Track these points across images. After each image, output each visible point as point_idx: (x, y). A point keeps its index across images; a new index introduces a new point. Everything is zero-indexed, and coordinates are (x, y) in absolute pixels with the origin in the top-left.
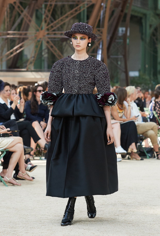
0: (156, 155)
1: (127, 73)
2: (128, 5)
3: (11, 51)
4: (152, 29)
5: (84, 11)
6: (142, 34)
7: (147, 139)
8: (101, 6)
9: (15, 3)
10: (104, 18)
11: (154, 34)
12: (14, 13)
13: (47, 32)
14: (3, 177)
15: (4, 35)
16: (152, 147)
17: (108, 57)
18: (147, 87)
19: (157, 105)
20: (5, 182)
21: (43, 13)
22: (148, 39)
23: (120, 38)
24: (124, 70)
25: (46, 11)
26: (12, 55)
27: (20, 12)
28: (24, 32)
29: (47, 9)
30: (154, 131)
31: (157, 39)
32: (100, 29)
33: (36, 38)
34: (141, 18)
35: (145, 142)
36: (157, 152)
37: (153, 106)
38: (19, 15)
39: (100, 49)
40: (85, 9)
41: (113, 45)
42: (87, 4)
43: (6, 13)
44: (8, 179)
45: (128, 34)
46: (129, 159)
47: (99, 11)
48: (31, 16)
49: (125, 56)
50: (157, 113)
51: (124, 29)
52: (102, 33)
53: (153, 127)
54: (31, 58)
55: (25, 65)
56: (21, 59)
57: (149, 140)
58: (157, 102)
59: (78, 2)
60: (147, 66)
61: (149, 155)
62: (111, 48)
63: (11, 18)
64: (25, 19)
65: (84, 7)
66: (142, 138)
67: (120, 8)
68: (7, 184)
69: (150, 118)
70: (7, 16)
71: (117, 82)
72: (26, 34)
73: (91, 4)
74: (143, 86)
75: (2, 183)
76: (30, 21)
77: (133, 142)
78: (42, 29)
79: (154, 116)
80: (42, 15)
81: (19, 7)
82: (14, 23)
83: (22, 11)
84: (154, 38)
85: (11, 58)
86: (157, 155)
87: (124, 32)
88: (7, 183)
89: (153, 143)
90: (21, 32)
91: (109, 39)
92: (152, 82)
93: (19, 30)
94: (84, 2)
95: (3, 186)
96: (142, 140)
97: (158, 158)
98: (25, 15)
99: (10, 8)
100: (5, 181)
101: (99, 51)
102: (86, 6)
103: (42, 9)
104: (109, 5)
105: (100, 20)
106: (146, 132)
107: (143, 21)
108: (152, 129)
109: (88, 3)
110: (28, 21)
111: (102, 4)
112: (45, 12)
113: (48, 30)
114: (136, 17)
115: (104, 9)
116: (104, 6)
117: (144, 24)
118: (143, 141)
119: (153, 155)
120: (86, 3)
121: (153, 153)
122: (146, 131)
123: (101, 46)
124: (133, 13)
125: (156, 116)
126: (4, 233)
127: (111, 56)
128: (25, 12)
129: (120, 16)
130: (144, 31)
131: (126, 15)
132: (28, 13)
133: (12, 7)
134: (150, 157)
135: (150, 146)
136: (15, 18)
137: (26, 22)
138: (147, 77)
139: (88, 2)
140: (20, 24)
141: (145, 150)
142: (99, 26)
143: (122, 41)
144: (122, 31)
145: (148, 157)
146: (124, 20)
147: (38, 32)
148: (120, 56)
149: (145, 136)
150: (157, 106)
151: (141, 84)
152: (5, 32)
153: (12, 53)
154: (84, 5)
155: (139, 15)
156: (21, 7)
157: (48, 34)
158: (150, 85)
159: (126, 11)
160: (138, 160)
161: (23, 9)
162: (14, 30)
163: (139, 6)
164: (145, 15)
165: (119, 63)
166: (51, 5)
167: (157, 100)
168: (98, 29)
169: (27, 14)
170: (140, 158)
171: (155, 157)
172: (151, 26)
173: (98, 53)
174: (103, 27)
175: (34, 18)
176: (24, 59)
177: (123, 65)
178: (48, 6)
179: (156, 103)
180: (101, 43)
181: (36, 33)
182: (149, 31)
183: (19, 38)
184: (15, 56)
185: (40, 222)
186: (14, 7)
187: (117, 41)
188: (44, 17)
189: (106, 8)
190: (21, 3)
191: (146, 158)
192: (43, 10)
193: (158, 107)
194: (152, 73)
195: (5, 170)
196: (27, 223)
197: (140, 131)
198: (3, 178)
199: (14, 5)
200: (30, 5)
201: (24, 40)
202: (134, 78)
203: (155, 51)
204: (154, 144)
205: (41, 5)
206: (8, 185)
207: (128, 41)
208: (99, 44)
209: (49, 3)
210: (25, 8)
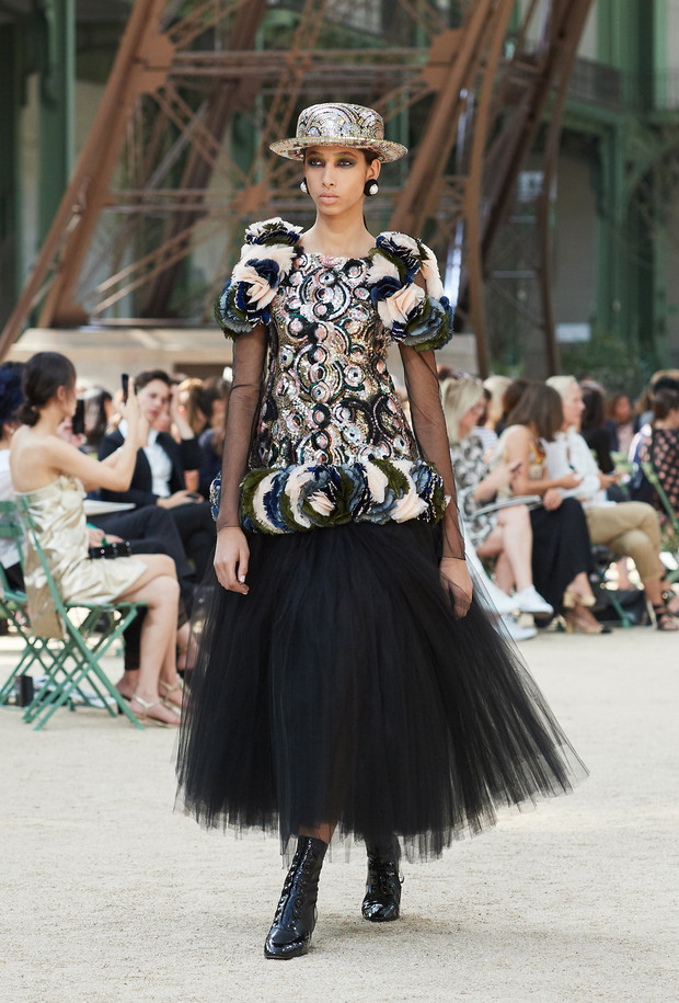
0: (653, 615)
1: (548, 329)
2: (552, 95)
3: (149, 258)
4: (635, 177)
5: (398, 117)
6: (600, 194)
7: (623, 559)
8: (458, 101)
9: (161, 91)
10: (469, 140)
11: (640, 196)
12: (161, 126)
13: (271, 192)
14: (129, 699)
15: (123, 201)
16: (641, 587)
17: (486, 276)
18: (619, 379)
19: (662, 441)
20: (135, 715)
21: (258, 123)
22: (620, 214)
23: (525, 208)
24: (539, 320)
25: (271, 119)
26: (155, 273)
27: (179, 122)
28: (195, 192)
29: (274, 110)
30: (648, 534)
31: (651, 212)
32: (458, 178)
33: (234, 213)
34: (596, 140)
35: (617, 569)
36: (656, 607)
37: (645, 445)
38: (177, 133)
39: (455, 247)
40: (404, 110)
41: (500, 233)
42: (411, 95)
43: (130, 128)
44: (147, 705)
45: (553, 194)
46: (560, 629)
47: (452, 117)
48: (219, 137)
49: (542, 273)
50: (656, 470)
51: (538, 177)
52: (462, 191)
53: (644, 520)
54: (218, 280)
55: (196, 305)
56: (184, 285)
57: (630, 563)
58: (662, 433)
59: (380, 85)
60: (617, 305)
61: (631, 616)
62: (496, 244)
63: (147, 141)
64: (197, 146)
65: (398, 104)
66: (603, 557)
67: (524, 107)
68: (140, 721)
69: (630, 485)
70: (135, 136)
71: (515, 362)
72: (199, 199)
73: (424, 92)
74: (606, 377)
75: (123, 718)
76: (214, 153)
77: (580, 571)
78: (254, 181)
79: (645, 479)
80: (252, 129)
81: (175, 106)
82: (158, 160)
83: (186, 120)
84: (644, 209)
85: (146, 284)
86: (659, 617)
87: (537, 190)
88: (143, 719)
89: (642, 577)
90: (182, 192)
91: (486, 212)
92: (636, 360)
93: (176, 185)
94: (398, 85)
95: (131, 727)
96: (606, 563)
97: (661, 627)
98: (196, 134)
99: (145, 109)
100: (135, 712)
101: (453, 255)
102: (406, 102)
103: (253, 110)
104: (487, 96)
105: (454, 150)
106: (620, 535)
107: (604, 149)
108: (640, 527)
109: (415, 90)
110: (206, 156)
111: (464, 93)
112: (265, 123)
113: (275, 183)
114: (578, 135)
115: (471, 111)
116: (471, 99)
117: (606, 160)
118: (608, 568)
119: (645, 616)
120: (405, 89)
121: (644, 608)
122: (617, 532)
123: (459, 240)
124: (570, 123)
125: (653, 479)
126: (134, 892)
127: (497, 274)
128: (198, 121)
129: (524, 135)
130: (607, 183)
131: (544, 127)
132: (208, 125)
133: (151, 106)
134: (634, 624)
135: (634, 586)
136: (162, 142)
137: (200, 158)
138: (619, 345)
139: (414, 85)
140: (180, 165)
141: (617, 598)
142: (451, 169)
143: (531, 219)
144: (532, 184)
145: (626, 622)
146: (539, 148)
147: (241, 193)
148: (526, 273)
149: (615, 551)
150: (661, 446)
151: (598, 366)
152: (128, 193)
153: (151, 266)
154: (399, 96)
155: (590, 129)
156: (182, 105)
157: (276, 198)
158: (630, 373)
159: (545, 115)
160: (593, 634)
161: (188, 112)
162: (160, 186)
163: (589, 96)
164: (610, 129)
165: (522, 295)
166: (286, 98)
167: (660, 425)
168: (450, 178)
169: (203, 130)
170: (599, 628)
171: (649, 623)
172: (629, 167)
173: (449, 260)
174: (466, 171)
175: (227, 145)
176: (194, 282)
177: (536, 303)
178: (277, 100)
179: (658, 435)
180: (460, 229)
181: (233, 196)
182: (623, 186)
183: (178, 215)
184: (162, 276)
185: (259, 854)
186: (157, 107)
187: (515, 219)
188: (260, 138)
189: (476, 104)
190: (182, 92)
191: (620, 625)
192: (260, 113)
193: (662, 450)
194: (635, 328)
195: (133, 674)
196: (213, 856)
197: (597, 532)
198: (126, 702)
199: (157, 97)
200: (213, 99)
201: (192, 218)
202: (573, 347)
203: (646, 254)
204: (648, 580)
205: (253, 97)
206: (146, 726)
207: (552, 219)
208: (454, 232)
209: (278, 92)
210: (195, 109)
